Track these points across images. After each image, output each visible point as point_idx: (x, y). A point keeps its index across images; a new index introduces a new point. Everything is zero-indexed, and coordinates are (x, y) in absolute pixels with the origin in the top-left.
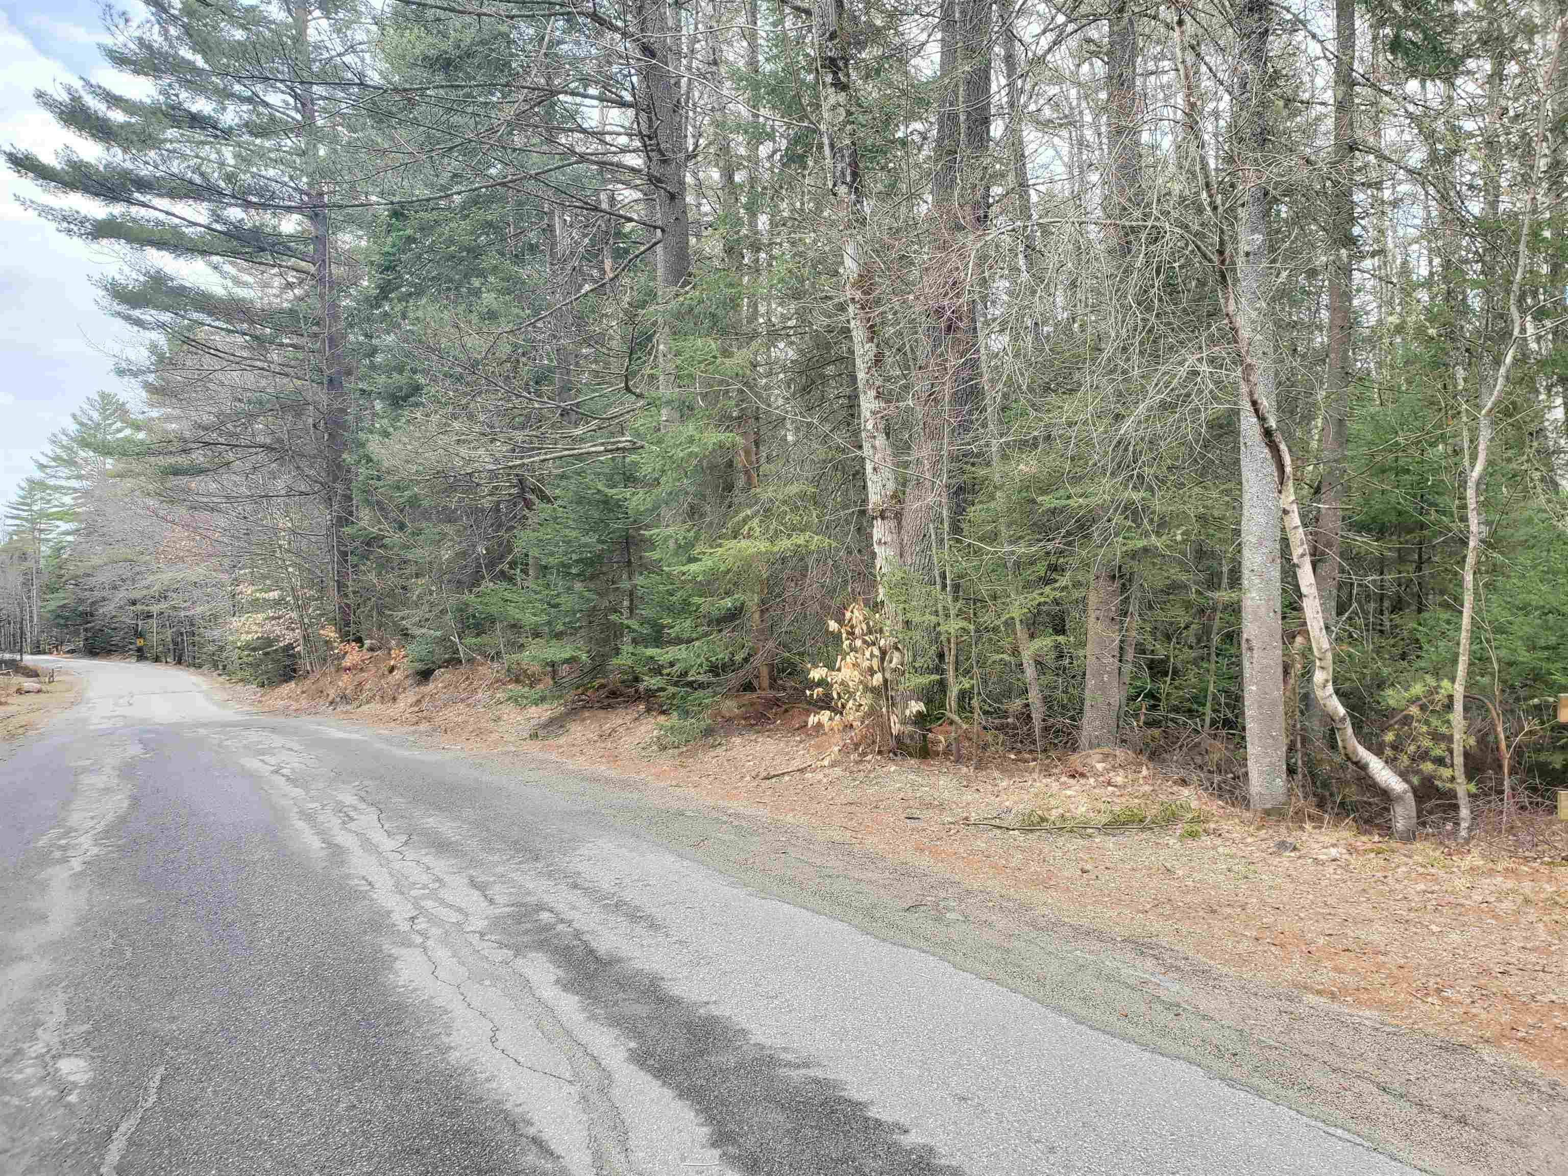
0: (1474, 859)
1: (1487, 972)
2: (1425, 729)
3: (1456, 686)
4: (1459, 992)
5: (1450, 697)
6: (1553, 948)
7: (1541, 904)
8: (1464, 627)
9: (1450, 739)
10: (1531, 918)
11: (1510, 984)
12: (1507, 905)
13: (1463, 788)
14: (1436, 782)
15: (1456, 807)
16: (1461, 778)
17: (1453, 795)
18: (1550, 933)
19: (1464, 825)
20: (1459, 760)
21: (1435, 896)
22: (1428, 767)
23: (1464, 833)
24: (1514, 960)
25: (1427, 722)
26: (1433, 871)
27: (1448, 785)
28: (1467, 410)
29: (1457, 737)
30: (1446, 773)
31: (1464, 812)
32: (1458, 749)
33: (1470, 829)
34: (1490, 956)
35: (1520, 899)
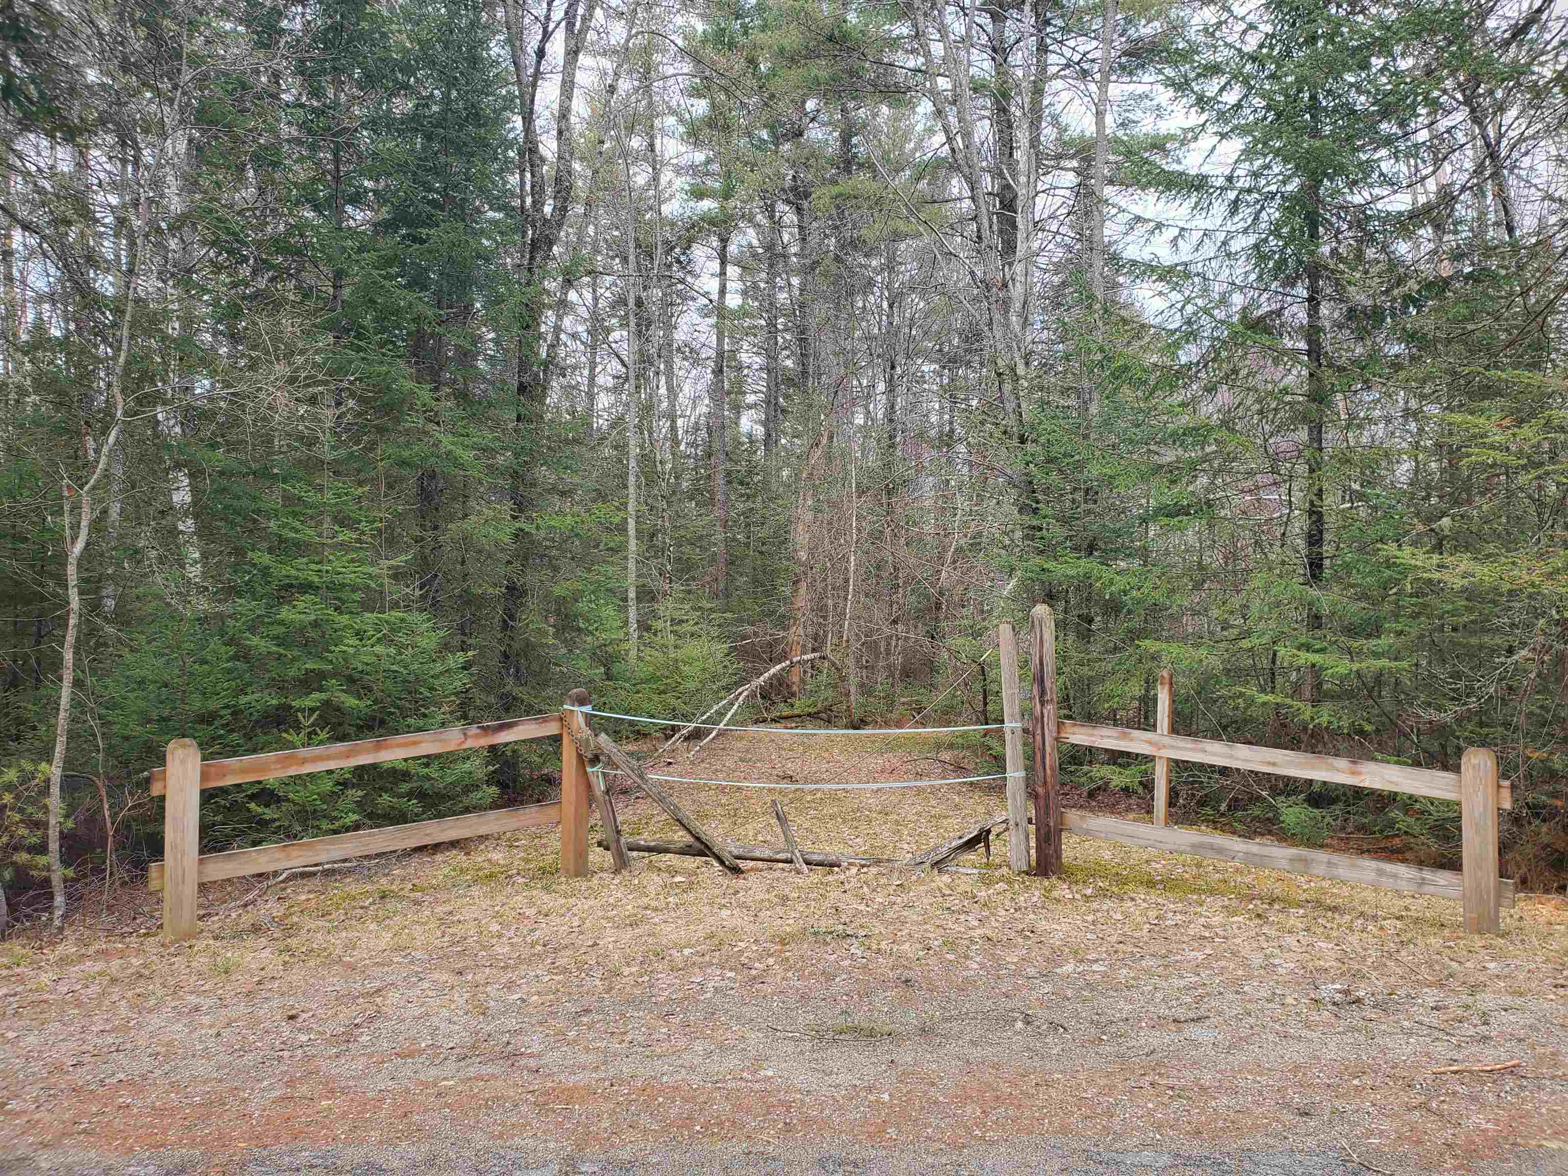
0: (68, 948)
1: (59, 1068)
2: (17, 817)
3: (53, 768)
4: (25, 1100)
5: (47, 781)
6: (133, 1023)
7: (128, 980)
8: (62, 707)
9: (46, 825)
10: (115, 998)
11: (81, 1076)
12: (95, 989)
13: (58, 873)
14: (32, 873)
15: (51, 897)
16: (57, 866)
17: (47, 882)
18: (132, 1007)
19: (58, 913)
20: (54, 846)
21: (17, 998)
22: (22, 857)
23: (57, 923)
24: (90, 1048)
25: (21, 811)
26: (18, 970)
27: (44, 873)
28: (68, 486)
29: (52, 822)
30: (42, 860)
31: (59, 900)
32: (53, 834)
33: (65, 917)
34: (65, 1052)
35: (105, 981)
